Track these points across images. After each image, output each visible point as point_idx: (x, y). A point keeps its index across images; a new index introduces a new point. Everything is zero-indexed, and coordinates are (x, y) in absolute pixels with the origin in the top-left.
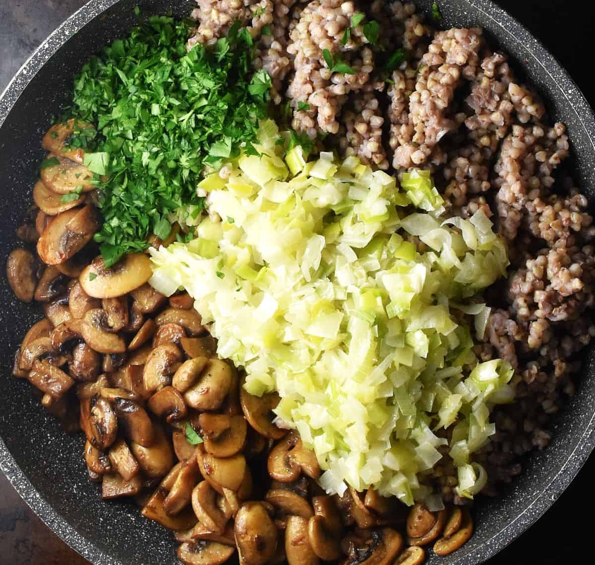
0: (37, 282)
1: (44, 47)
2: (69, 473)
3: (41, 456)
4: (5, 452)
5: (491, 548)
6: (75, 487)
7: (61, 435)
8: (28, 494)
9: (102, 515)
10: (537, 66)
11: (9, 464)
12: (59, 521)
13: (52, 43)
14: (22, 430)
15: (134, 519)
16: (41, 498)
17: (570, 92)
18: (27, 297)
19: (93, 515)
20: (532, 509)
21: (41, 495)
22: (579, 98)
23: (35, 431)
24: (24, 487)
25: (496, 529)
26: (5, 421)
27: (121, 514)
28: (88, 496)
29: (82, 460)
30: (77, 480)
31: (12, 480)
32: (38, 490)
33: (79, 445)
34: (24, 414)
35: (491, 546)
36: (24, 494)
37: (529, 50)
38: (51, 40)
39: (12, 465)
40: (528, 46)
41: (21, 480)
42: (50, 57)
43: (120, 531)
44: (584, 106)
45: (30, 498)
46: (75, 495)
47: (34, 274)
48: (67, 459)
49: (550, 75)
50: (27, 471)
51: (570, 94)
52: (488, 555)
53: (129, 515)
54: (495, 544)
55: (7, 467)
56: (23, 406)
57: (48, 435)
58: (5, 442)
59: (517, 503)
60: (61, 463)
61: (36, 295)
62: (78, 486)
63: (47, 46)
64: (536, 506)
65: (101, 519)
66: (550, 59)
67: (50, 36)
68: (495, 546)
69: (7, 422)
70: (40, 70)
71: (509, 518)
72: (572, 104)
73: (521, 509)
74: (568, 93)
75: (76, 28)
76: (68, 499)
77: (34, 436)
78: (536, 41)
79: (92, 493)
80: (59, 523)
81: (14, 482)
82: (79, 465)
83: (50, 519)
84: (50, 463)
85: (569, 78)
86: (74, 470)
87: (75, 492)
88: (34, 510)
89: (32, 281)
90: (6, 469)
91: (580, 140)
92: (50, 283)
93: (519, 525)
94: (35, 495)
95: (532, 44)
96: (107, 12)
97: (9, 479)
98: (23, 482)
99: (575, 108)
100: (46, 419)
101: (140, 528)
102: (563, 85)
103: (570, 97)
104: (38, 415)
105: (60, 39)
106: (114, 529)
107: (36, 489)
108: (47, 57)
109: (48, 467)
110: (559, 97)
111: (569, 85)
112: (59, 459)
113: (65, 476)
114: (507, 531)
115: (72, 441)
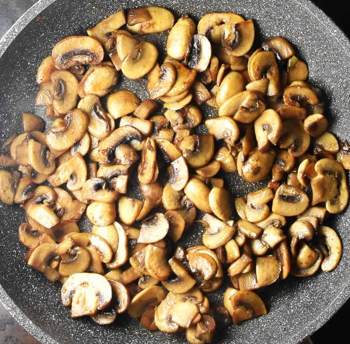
0: (15, 191)
1: (3, 41)
2: (49, 308)
3: (30, 299)
4: (7, 298)
5: (320, 322)
6: (54, 316)
7: (41, 285)
8: (24, 322)
9: (73, 332)
10: (313, 18)
11: (10, 305)
12: (46, 337)
13: (8, 38)
14: (16, 284)
15: (93, 333)
16: (33, 324)
17: (335, 31)
18: (10, 201)
19: (67, 333)
20: (342, 294)
21: (33, 322)
22: (341, 34)
23: (24, 285)
24: (22, 318)
25: (321, 310)
26: (5, 280)
27: (84, 331)
28: (62, 321)
29: (55, 299)
30: (54, 312)
31: (13, 315)
32: (31, 319)
33: (53, 290)
34: (16, 274)
35: (319, 321)
36: (22, 323)
37: (306, 8)
38: (7, 36)
39: (12, 305)
40: (306, 6)
41: (19, 314)
42: (7, 47)
43: (85, 341)
44: (345, 39)
45: (26, 325)
46: (54, 321)
47: (13, 186)
48: (47, 300)
49: (322, 22)
50: (23, 308)
51: (336, 33)
52: (318, 327)
53: (90, 331)
54: (322, 319)
55: (9, 307)
56: (15, 269)
57: (33, 286)
58: (6, 292)
59: (333, 293)
60: (43, 303)
61: (15, 199)
62: (55, 316)
63: (5, 40)
64: (345, 292)
65: (72, 335)
66: (320, 13)
67: (6, 34)
68: (322, 320)
69: (6, 279)
70: (2, 56)
71: (328, 302)
72: (337, 39)
73: (335, 296)
74: (334, 32)
75: (22, 27)
76: (50, 324)
77: (24, 287)
78: (310, 2)
79: (64, 319)
80: (46, 338)
81: (15, 316)
82: (54, 303)
83: (41, 336)
84: (36, 303)
85: (334, 23)
86: (52, 306)
87: (54, 319)
88: (30, 332)
89: (12, 191)
90: (9, 308)
91: (345, 62)
92: (23, 191)
93: (335, 305)
94: (29, 322)
95: (308, 4)
96: (40, 15)
97: (12, 314)
98: (21, 315)
99: (340, 41)
100: (30, 276)
101: (97, 337)
102: (330, 27)
103: (336, 35)
104: (25, 274)
105: (12, 35)
106: (81, 340)
107: (29, 319)
108: (5, 47)
109: (35, 305)
110: (329, 36)
111: (334, 27)
112: (41, 300)
113: (47, 310)
114: (329, 310)
115: (48, 288)
